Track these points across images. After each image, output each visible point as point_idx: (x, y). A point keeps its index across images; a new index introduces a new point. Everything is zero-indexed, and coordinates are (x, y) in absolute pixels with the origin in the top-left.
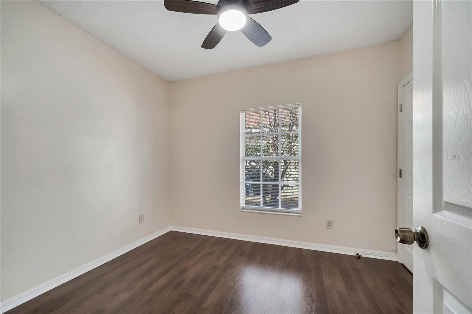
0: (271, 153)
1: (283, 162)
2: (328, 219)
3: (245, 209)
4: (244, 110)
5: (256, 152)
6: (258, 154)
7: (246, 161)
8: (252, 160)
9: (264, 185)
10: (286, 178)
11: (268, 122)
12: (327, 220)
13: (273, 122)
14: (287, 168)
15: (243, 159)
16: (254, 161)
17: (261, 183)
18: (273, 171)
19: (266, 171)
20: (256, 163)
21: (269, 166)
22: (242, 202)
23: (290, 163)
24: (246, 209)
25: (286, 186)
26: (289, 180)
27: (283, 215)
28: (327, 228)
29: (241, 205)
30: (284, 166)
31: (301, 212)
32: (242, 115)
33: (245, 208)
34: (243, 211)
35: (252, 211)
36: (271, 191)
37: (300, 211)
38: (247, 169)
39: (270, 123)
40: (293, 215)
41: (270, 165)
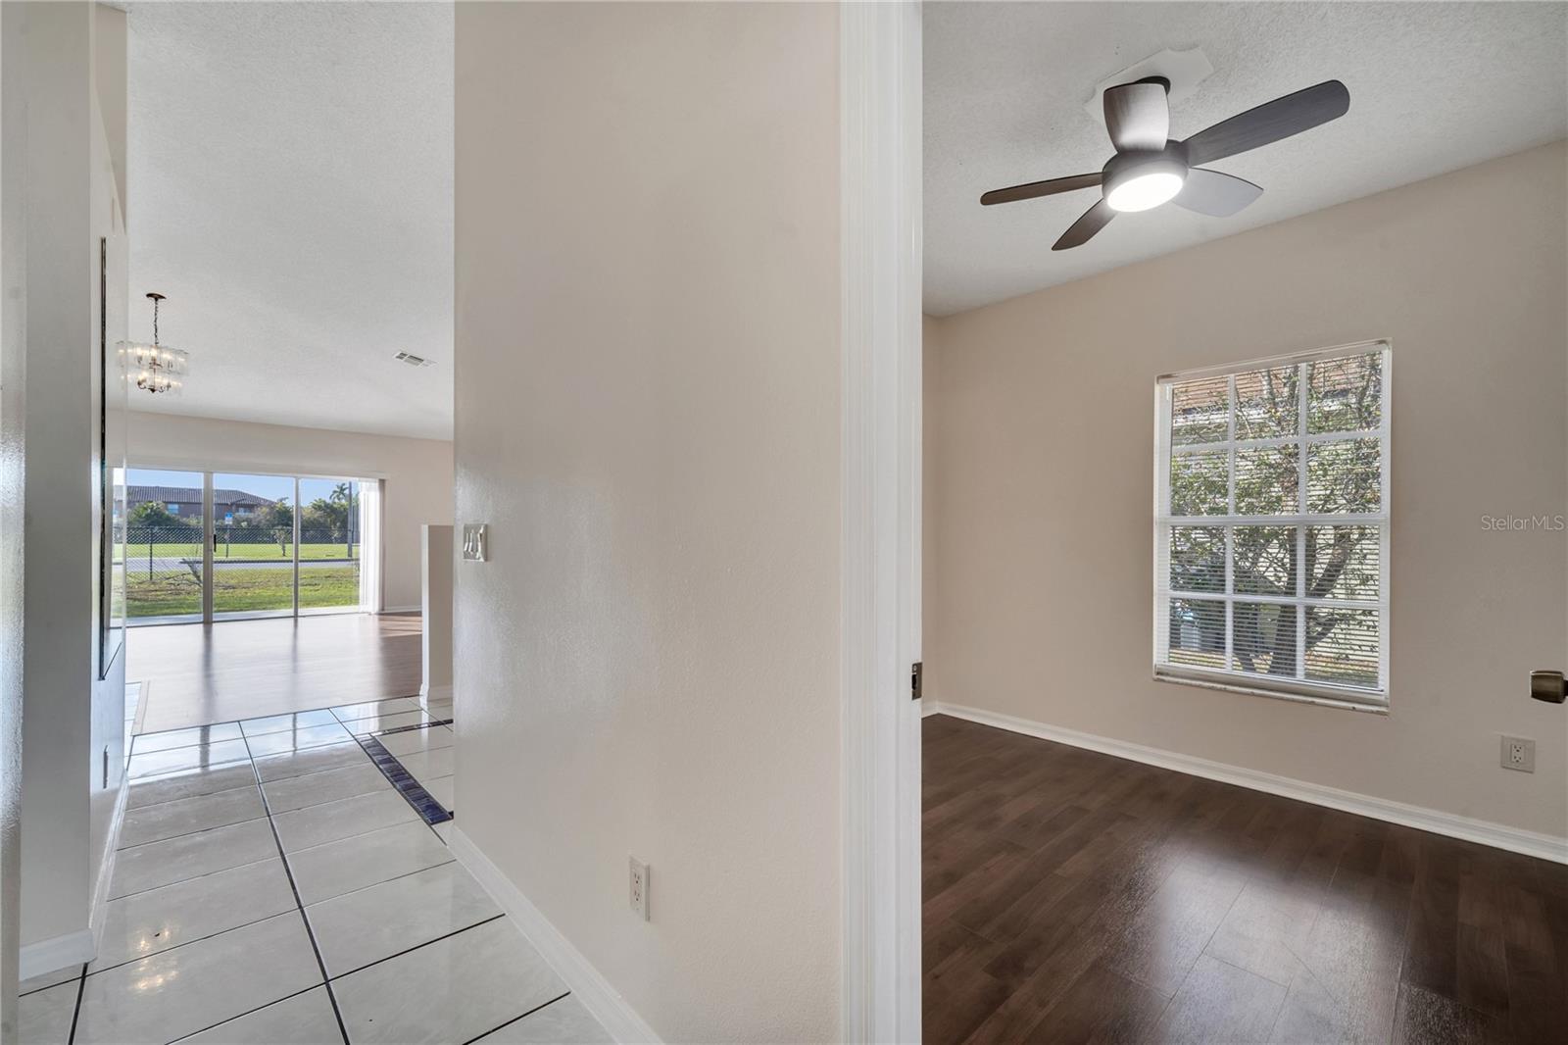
0: (1279, 499)
1: (1332, 532)
2: (1505, 734)
3: (1167, 675)
4: (1169, 376)
5: (1211, 497)
6: (1221, 501)
7: (1174, 528)
8: (1195, 525)
9: (1240, 607)
10: (1344, 591)
11: (1265, 392)
12: (1503, 737)
13: (1286, 389)
14: (1347, 554)
15: (1163, 523)
16: (1204, 528)
17: (1229, 596)
18: (1285, 560)
19: (1255, 563)
20: (1212, 536)
21: (1264, 547)
22: (1158, 653)
23: (1362, 535)
24: (1173, 676)
25: (1344, 618)
26: (1360, 597)
27: (1313, 703)
28: (1504, 767)
29: (1154, 662)
30: (1334, 545)
31: (1388, 701)
32: (1162, 393)
33: (1171, 673)
34: (1163, 681)
35: (1194, 682)
36: (1275, 636)
37: (1383, 698)
38: (1176, 554)
39: (1271, 393)
40: (1354, 708)
41: (1268, 542)
